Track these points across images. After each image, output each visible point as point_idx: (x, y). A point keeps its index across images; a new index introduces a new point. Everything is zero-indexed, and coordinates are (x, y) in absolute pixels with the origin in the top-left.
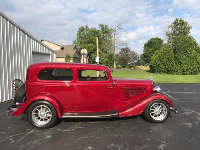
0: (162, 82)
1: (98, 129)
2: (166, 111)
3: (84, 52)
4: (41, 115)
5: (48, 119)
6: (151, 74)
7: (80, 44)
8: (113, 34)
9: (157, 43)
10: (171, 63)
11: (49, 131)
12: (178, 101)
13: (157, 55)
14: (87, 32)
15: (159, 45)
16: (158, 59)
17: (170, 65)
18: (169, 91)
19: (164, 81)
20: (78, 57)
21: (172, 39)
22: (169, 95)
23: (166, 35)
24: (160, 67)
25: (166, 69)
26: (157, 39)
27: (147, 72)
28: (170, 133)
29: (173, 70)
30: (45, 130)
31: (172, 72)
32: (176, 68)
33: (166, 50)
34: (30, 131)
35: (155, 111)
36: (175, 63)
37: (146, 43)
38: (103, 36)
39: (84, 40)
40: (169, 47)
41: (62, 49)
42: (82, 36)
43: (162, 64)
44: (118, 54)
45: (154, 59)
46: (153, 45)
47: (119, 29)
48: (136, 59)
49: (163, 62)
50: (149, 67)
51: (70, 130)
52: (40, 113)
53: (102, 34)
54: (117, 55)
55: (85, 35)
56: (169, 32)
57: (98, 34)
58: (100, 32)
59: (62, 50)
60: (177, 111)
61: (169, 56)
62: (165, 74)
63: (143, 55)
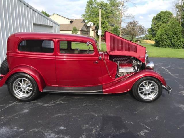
0: (165, 57)
1: (80, 106)
2: (157, 90)
3: (90, 25)
4: (23, 87)
5: (30, 92)
6: (156, 48)
7: (89, 17)
8: (120, 8)
9: (166, 17)
10: (177, 37)
11: (30, 104)
12: (177, 78)
13: (164, 29)
14: (96, 6)
15: (167, 19)
16: (164, 33)
17: (176, 39)
18: (170, 66)
19: (167, 55)
20: (86, 30)
21: (181, 12)
22: (168, 71)
23: (175, 8)
24: (165, 41)
25: (172, 43)
26: (166, 12)
27: (152, 46)
28: (157, 116)
29: (179, 44)
30: (27, 103)
31: (178, 46)
32: (182, 43)
33: (174, 24)
34: (11, 103)
35: (144, 89)
36: (182, 37)
37: (155, 17)
38: (111, 9)
39: (92, 14)
40: (177, 20)
41: (71, 22)
42: (90, 10)
43: (168, 38)
44: (125, 27)
45: (160, 32)
46: (161, 19)
47: (127, 1)
48: (143, 33)
49: (169, 36)
50: (155, 41)
51: (50, 105)
52: (21, 86)
53: (111, 8)
54: (124, 29)
55: (93, 9)
56: (179, 4)
57: (106, 8)
58: (108, 5)
59: (71, 24)
60: (170, 91)
61: (176, 30)
62: (170, 48)
63: (151, 29)
